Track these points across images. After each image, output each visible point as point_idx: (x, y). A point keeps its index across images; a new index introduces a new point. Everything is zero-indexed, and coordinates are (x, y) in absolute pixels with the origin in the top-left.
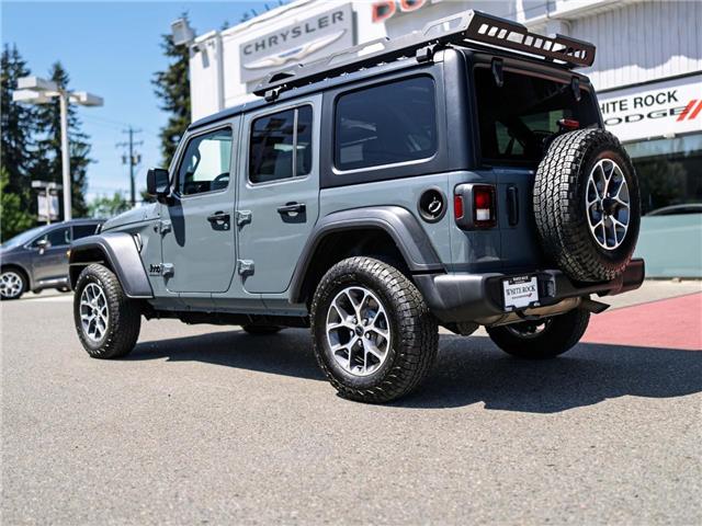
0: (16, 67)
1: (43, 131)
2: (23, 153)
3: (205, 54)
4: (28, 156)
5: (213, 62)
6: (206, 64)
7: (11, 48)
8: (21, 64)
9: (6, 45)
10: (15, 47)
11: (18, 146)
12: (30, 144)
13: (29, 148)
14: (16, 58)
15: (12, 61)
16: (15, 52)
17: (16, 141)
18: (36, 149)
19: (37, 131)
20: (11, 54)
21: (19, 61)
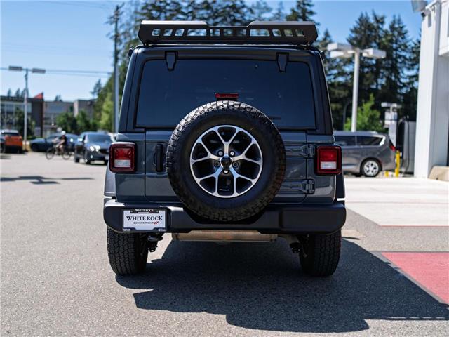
0: (399, 29)
1: (413, 69)
2: (398, 83)
3: (430, 16)
4: (402, 85)
5: (434, 22)
6: (430, 24)
7: (397, 18)
8: (402, 28)
9: (394, 16)
10: (399, 16)
11: (397, 80)
12: (404, 78)
13: (402, 80)
14: (399, 24)
15: (397, 26)
16: (399, 20)
17: (395, 77)
18: (408, 80)
19: (409, 69)
20: (396, 22)
21: (401, 26)
